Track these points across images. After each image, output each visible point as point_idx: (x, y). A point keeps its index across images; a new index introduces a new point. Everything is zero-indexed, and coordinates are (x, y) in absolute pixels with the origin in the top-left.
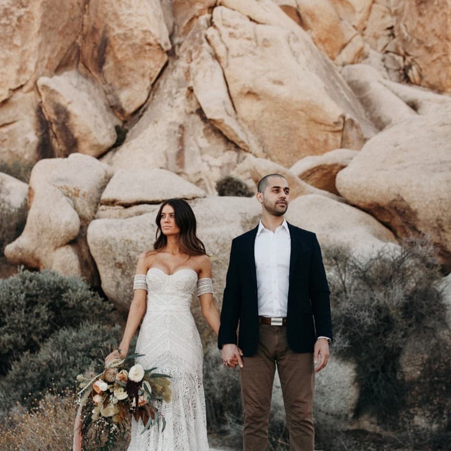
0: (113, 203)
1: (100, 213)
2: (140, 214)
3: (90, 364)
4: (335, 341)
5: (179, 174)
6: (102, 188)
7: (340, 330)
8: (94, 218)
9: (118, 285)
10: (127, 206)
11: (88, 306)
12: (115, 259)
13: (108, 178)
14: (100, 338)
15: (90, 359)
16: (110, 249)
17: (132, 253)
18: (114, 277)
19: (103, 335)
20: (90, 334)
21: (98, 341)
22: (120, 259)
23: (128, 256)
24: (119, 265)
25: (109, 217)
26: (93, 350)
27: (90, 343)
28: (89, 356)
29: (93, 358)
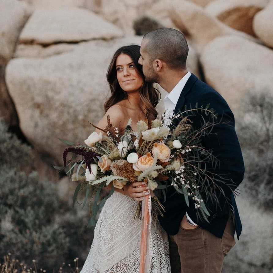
0: (31, 42)
1: (19, 52)
2: (58, 53)
3: (6, 212)
4: (260, 193)
5: (97, 13)
6: (21, 27)
7: (265, 181)
8: (13, 58)
9: (36, 125)
10: (45, 45)
11: (6, 148)
12: (33, 99)
13: (27, 18)
14: (17, 185)
15: (7, 208)
16: (29, 88)
17: (50, 94)
18: (32, 117)
19: (21, 181)
20: (6, 181)
21: (15, 189)
22: (39, 99)
23: (47, 97)
24: (38, 106)
25: (28, 57)
26: (10, 197)
27: (6, 190)
28: (6, 204)
29: (10, 206)
